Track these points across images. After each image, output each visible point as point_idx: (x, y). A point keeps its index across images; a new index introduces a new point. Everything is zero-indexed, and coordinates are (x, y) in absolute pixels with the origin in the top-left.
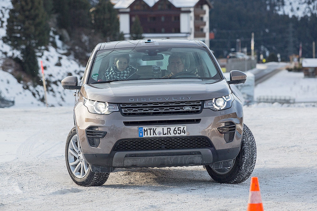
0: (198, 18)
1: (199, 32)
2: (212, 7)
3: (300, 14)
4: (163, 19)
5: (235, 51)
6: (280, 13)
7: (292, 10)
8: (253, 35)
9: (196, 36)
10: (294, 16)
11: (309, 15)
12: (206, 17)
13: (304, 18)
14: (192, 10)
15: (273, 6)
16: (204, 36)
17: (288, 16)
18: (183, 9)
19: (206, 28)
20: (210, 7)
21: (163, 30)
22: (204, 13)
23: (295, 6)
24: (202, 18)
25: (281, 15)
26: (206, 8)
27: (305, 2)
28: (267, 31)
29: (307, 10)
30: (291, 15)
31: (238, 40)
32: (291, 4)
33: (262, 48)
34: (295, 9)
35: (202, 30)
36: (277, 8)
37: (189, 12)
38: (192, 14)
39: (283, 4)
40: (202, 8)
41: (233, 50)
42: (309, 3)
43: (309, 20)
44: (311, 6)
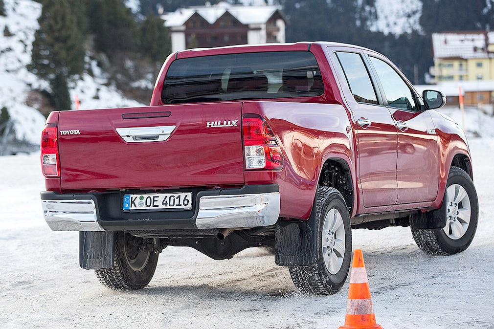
0: (270, 37)
2: (289, 22)
3: (398, 31)
4: (227, 38)
6: (373, 29)
7: (388, 25)
10: (390, 34)
11: (409, 31)
12: (281, 36)
13: (404, 36)
14: (263, 27)
15: (364, 20)
17: (382, 33)
18: (251, 26)
20: (285, 23)
22: (278, 30)
23: (392, 20)
24: (275, 37)
25: (375, 32)
26: (280, 24)
27: (404, 15)
29: (407, 25)
30: (386, 32)
32: (386, 17)
34: (391, 23)
36: (369, 23)
37: (259, 29)
38: (263, 33)
39: (376, 17)
40: (275, 24)
42: (409, 16)
43: (409, 38)
44: (412, 20)
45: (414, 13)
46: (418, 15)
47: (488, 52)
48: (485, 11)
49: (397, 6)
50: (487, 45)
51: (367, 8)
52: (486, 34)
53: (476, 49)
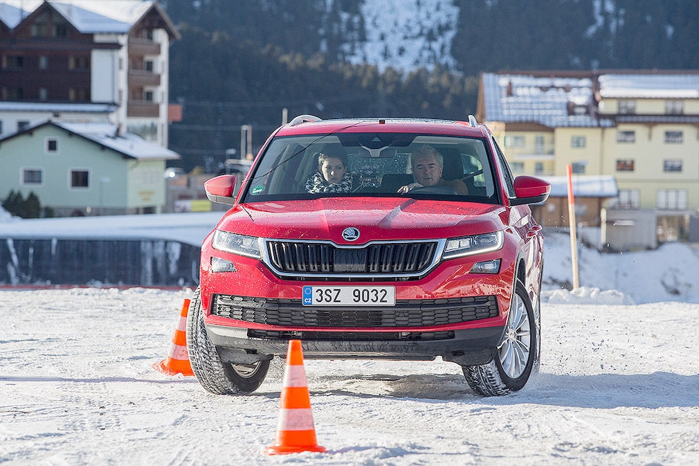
0: (140, 65)
1: (140, 101)
2: (178, 36)
3: (406, 65)
4: (43, 63)
5: (237, 156)
6: (355, 60)
7: (386, 55)
8: (285, 114)
9: (131, 113)
10: (390, 70)
11: (431, 67)
12: (161, 63)
13: (418, 79)
14: (123, 40)
15: (336, 42)
16: (155, 112)
18: (98, 39)
19: (161, 92)
20: (171, 35)
21: (43, 94)
22: (158, 51)
23: (394, 43)
24: (150, 66)
25: (358, 66)
26: (161, 37)
27: (421, 34)
28: (320, 105)
29: (426, 54)
30: (382, 67)
31: (245, 128)
32: (382, 37)
34: (394, 51)
35: (149, 95)
36: (346, 47)
37: (116, 46)
38: (123, 54)
39: (363, 39)
40: (150, 37)
41: (232, 151)
42: (431, 37)
44: (436, 46)
45: (442, 29)
46: (450, 35)
47: (599, 116)
48: (592, 30)
49: (406, 15)
50: (594, 101)
51: (345, 16)
52: (594, 78)
53: (571, 109)
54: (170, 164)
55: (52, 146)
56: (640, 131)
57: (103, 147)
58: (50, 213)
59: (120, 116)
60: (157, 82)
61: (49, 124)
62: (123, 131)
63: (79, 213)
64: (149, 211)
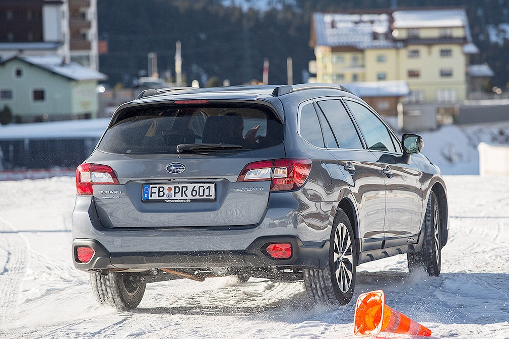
0: (77, 15)
1: (78, 40)
3: (262, 6)
4: (10, 15)
5: (146, 75)
6: (227, 3)
8: (178, 46)
9: (72, 47)
10: (251, 9)
11: (280, 7)
12: (92, 13)
13: (271, 14)
16: (88, 47)
17: (240, 9)
19: (92, 33)
21: (11, 36)
22: (88, 4)
24: (84, 15)
25: (228, 8)
28: (203, 36)
30: (245, 8)
31: (151, 55)
33: (195, 68)
35: (84, 36)
37: (59, 3)
38: (65, 8)
41: (142, 73)
43: (280, 16)
47: (395, 40)
50: (391, 30)
52: (390, 14)
53: (375, 36)
54: (100, 82)
55: (19, 73)
56: (423, 50)
57: (54, 74)
58: (19, 120)
59: (65, 51)
60: (89, 25)
61: (15, 59)
62: (68, 61)
63: (39, 120)
64: (87, 116)
